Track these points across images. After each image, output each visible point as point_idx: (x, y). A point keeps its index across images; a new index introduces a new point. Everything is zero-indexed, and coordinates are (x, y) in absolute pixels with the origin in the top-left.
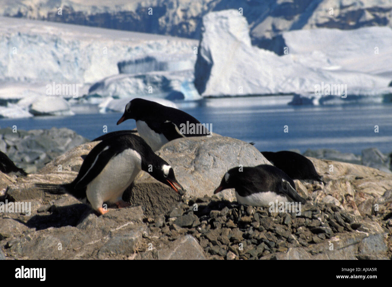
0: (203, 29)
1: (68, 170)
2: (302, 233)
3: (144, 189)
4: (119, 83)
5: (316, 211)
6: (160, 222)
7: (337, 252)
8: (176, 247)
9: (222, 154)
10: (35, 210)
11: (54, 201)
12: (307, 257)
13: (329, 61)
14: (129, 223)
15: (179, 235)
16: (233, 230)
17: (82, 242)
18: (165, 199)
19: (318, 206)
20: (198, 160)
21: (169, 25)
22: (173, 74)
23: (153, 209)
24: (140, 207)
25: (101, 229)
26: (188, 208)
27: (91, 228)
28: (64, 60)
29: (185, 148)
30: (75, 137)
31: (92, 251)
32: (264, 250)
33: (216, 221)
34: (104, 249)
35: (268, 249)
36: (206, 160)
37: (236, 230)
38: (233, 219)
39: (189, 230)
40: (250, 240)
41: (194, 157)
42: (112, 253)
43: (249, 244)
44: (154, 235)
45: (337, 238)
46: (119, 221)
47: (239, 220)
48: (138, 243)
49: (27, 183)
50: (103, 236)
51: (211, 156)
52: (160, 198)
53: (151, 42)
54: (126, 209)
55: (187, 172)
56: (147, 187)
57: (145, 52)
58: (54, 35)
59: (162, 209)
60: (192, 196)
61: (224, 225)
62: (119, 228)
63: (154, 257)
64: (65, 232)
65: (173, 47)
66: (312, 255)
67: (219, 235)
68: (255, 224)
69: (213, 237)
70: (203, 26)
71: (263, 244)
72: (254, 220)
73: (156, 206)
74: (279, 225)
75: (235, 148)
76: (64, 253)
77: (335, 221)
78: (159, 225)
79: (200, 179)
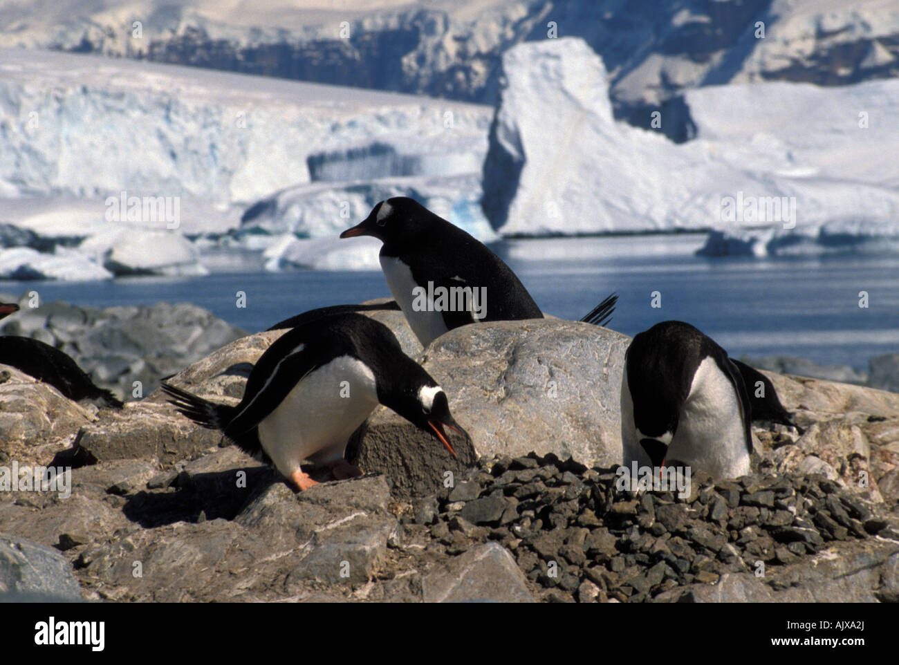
0: (502, 81)
1: (216, 394)
2: (752, 541)
3: (390, 439)
4: (309, 203)
5: (783, 490)
6: (427, 512)
7: (833, 584)
8: (463, 569)
9: (570, 359)
10: (142, 482)
11: (184, 463)
12: (763, 594)
13: (790, 157)
14: (356, 514)
15: (471, 543)
16: (593, 532)
17: (250, 555)
18: (439, 461)
19: (787, 480)
20: (513, 373)
21: (425, 72)
22: (434, 182)
23: (411, 484)
24: (382, 478)
25: (293, 527)
26: (492, 482)
27: (270, 525)
28: (186, 149)
29: (483, 345)
30: (211, 323)
31: (273, 576)
32: (666, 578)
33: (556, 512)
34: (301, 572)
35: (675, 575)
36: (533, 373)
37: (600, 533)
38: (594, 507)
39: (494, 530)
40: (633, 555)
41: (504, 367)
42: (319, 580)
43: (630, 564)
44: (412, 542)
45: (832, 553)
46: (334, 510)
47: (608, 510)
48: (378, 560)
49: (124, 421)
50: (299, 544)
51: (542, 365)
52: (427, 457)
53: (385, 111)
54: (349, 481)
55: (489, 399)
56: (397, 434)
57: (369, 133)
58: (164, 93)
59: (431, 483)
60: (501, 456)
61: (573, 521)
62: (335, 525)
63: (413, 592)
64: (211, 533)
65: (434, 121)
66: (775, 590)
67: (562, 542)
68: (645, 519)
69: (548, 547)
70: (503, 74)
71: (662, 564)
72: (641, 510)
73: (418, 476)
74: (701, 522)
75: (598, 346)
76: (209, 578)
77: (828, 515)
78: (424, 520)
79: (519, 416)
